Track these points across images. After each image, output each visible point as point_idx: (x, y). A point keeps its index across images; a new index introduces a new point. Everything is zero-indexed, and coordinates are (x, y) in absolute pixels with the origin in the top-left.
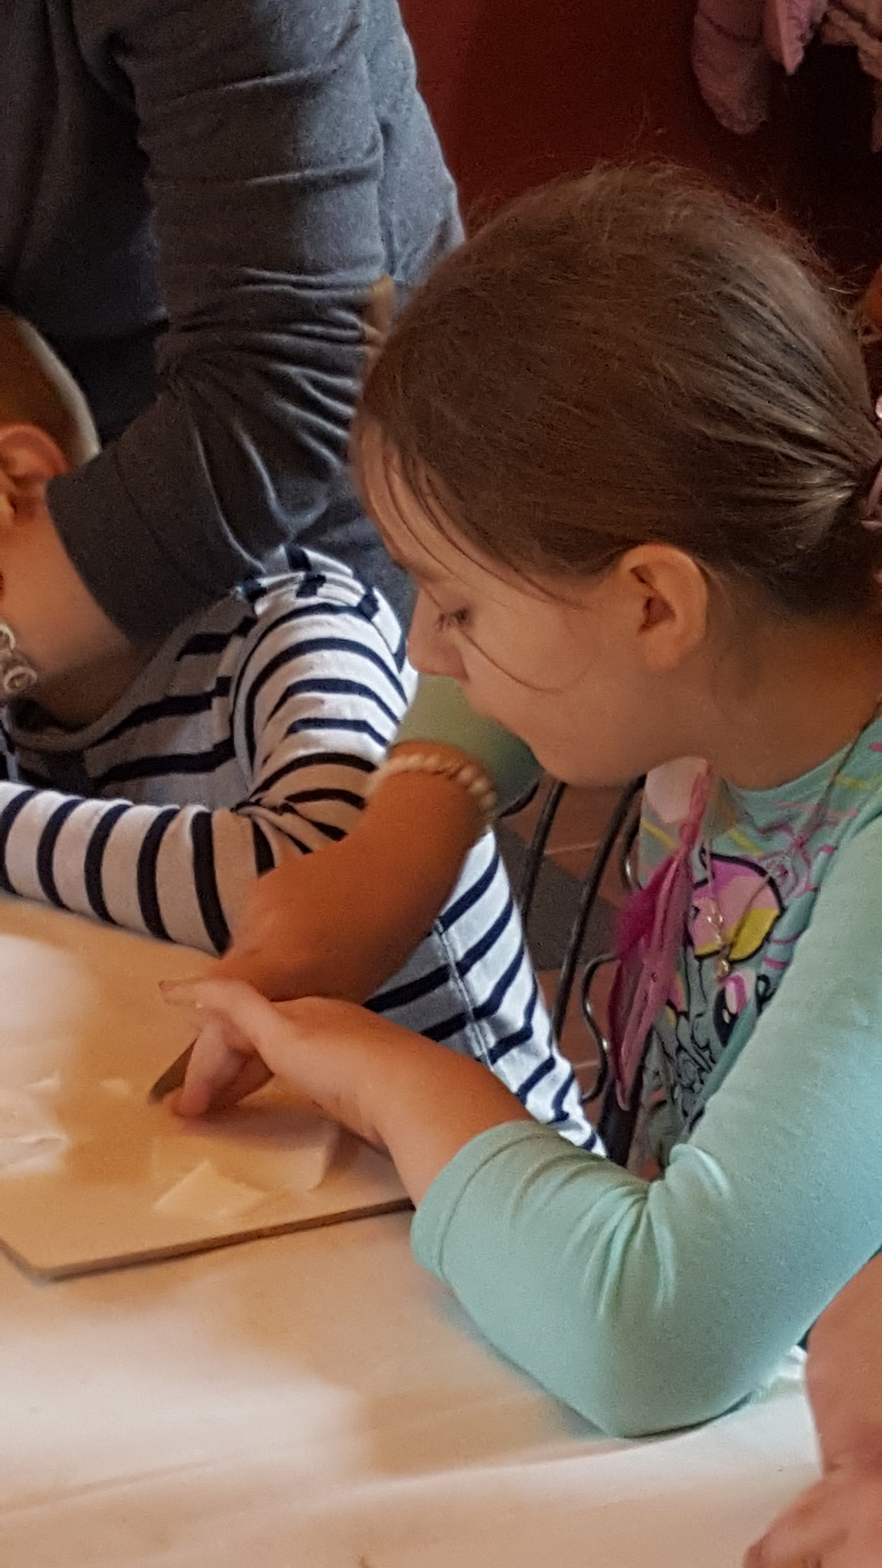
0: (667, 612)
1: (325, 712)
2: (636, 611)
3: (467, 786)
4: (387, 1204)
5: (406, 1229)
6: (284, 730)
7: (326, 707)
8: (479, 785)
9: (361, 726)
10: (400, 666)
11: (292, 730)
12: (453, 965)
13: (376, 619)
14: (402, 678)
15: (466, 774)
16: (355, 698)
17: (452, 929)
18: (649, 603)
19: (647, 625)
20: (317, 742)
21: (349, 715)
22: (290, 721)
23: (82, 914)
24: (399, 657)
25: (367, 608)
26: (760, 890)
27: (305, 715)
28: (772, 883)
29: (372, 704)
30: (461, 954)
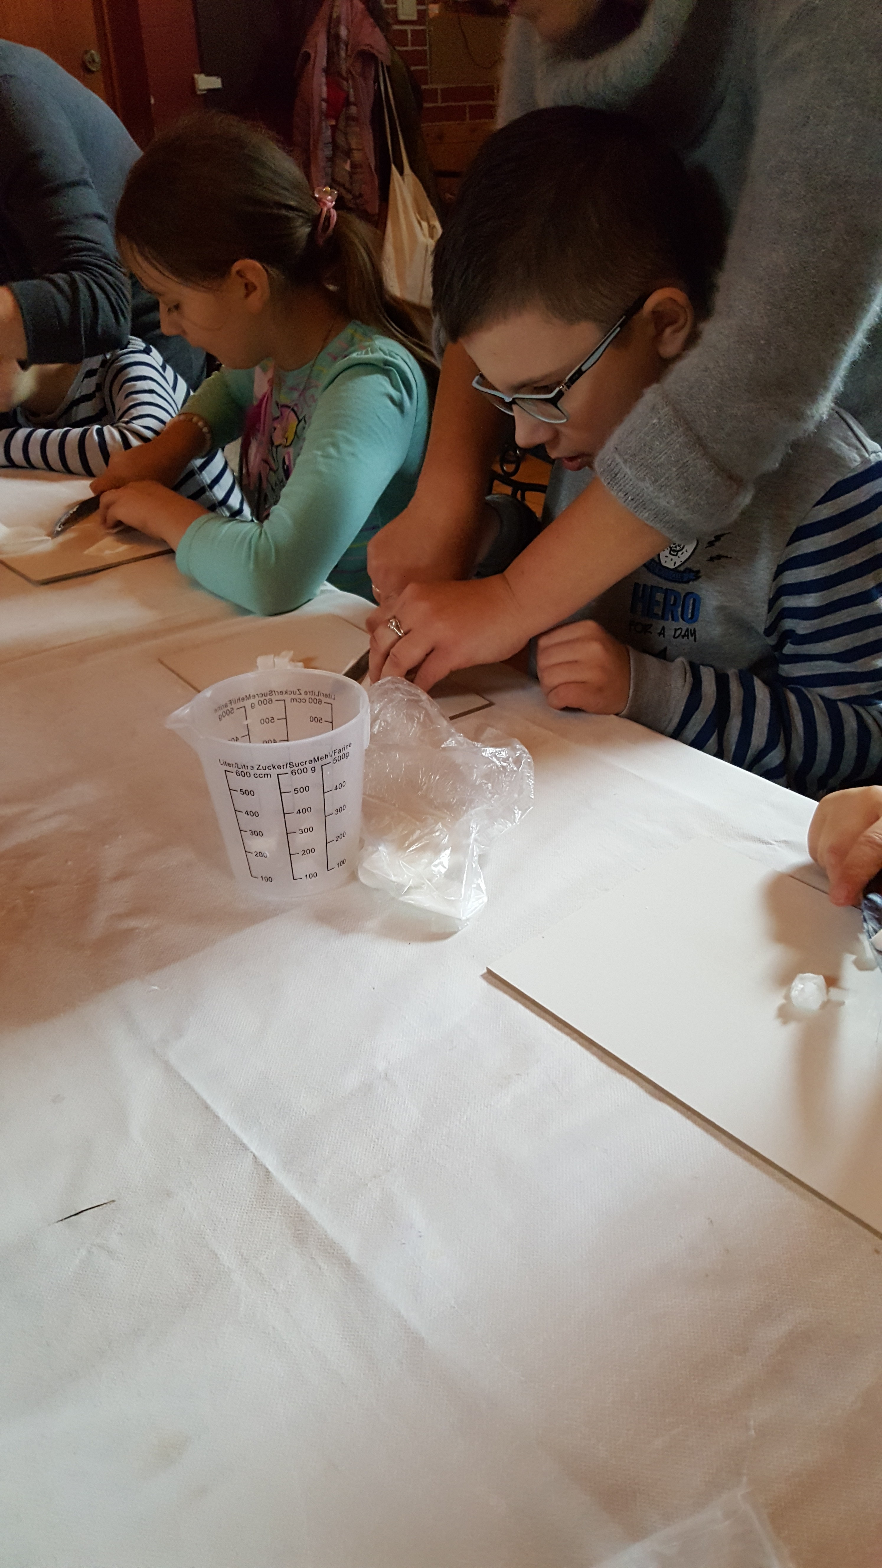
0: (255, 288)
1: (137, 388)
2: (242, 291)
3: (196, 424)
4: (166, 551)
5: (174, 558)
6: (124, 397)
7: (137, 387)
8: (200, 424)
9: (151, 391)
10: (164, 370)
11: (127, 396)
12: (196, 469)
13: (151, 354)
14: (166, 375)
15: (195, 419)
16: (149, 382)
17: (204, 472)
18: (246, 285)
19: (247, 295)
20: (137, 399)
21: (147, 388)
22: (125, 394)
23: (43, 469)
24: (164, 368)
25: (147, 350)
26: (290, 412)
27: (130, 391)
28: (293, 410)
29: (155, 384)
30: (209, 481)
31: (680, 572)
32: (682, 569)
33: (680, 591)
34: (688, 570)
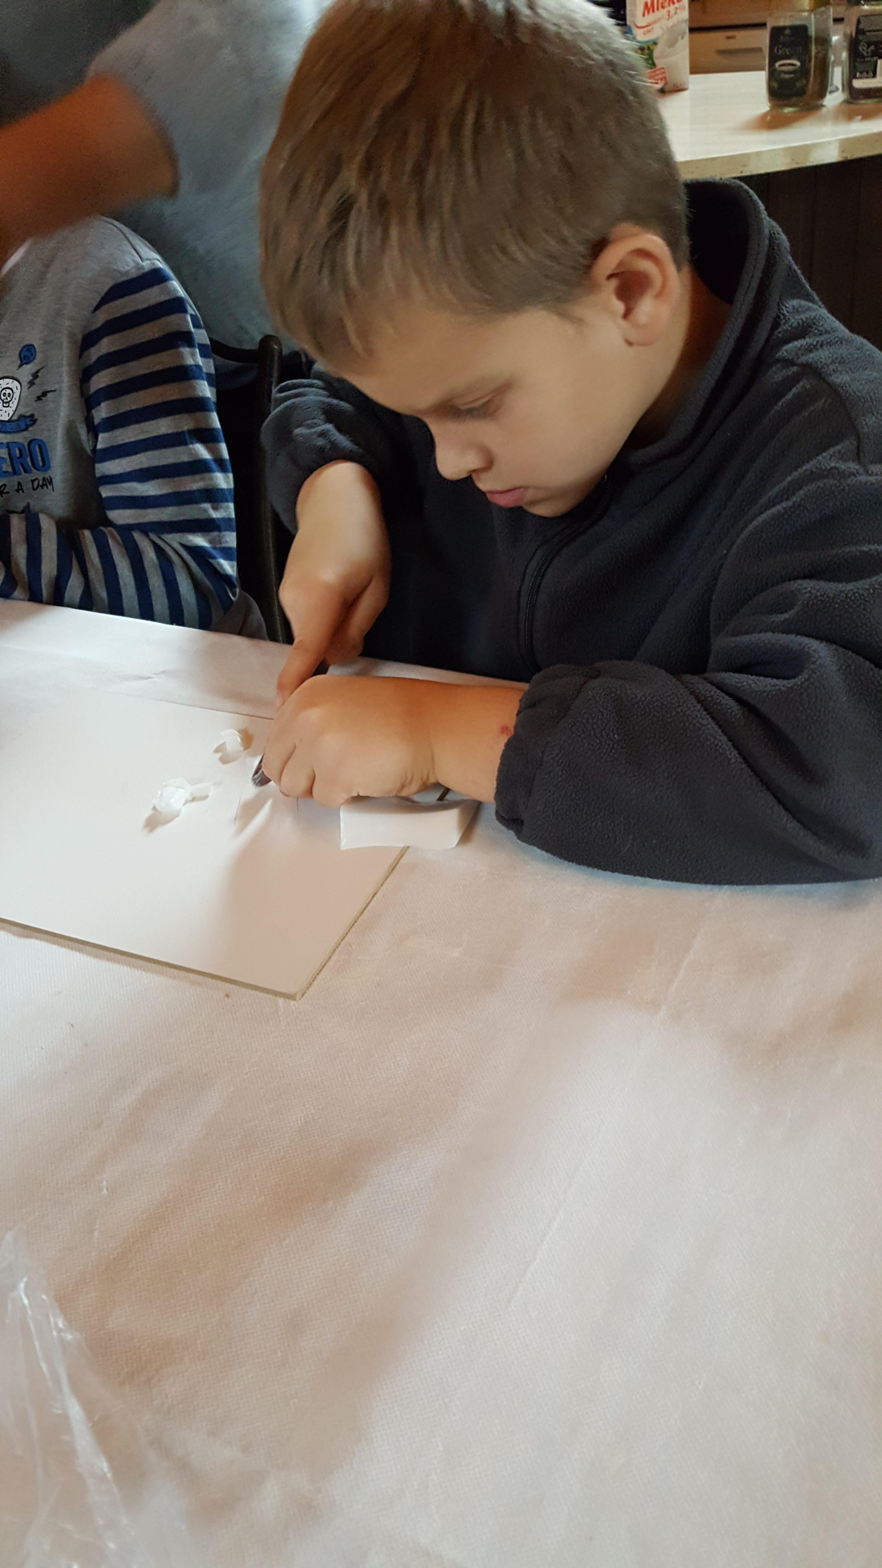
31: (16, 421)
32: (15, 418)
33: (21, 441)
34: (22, 417)
